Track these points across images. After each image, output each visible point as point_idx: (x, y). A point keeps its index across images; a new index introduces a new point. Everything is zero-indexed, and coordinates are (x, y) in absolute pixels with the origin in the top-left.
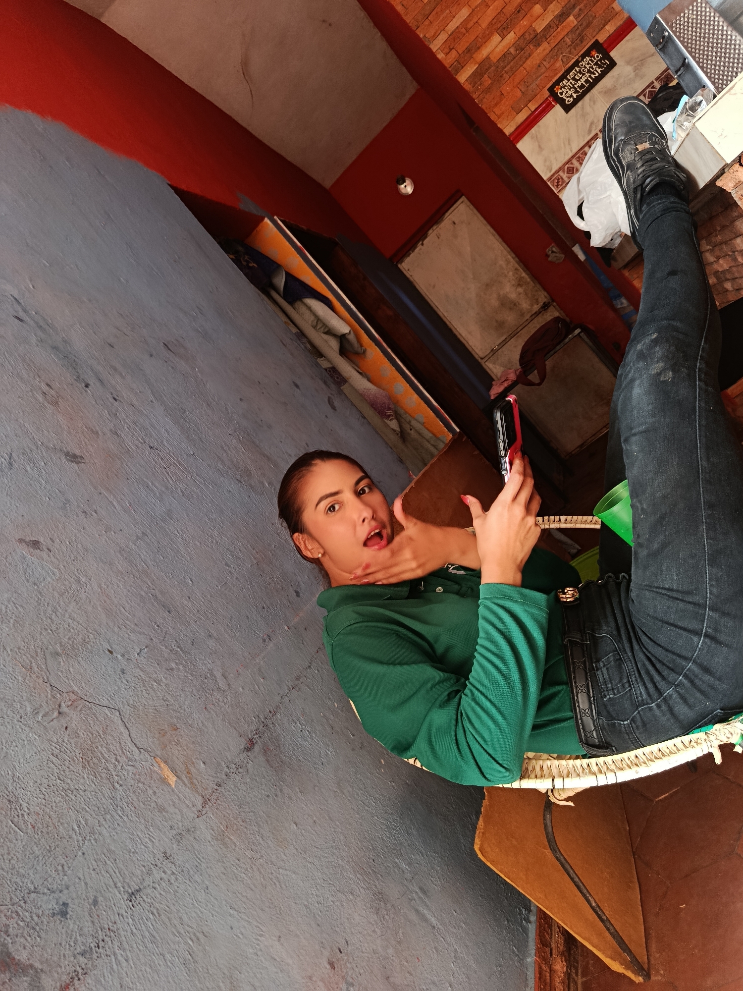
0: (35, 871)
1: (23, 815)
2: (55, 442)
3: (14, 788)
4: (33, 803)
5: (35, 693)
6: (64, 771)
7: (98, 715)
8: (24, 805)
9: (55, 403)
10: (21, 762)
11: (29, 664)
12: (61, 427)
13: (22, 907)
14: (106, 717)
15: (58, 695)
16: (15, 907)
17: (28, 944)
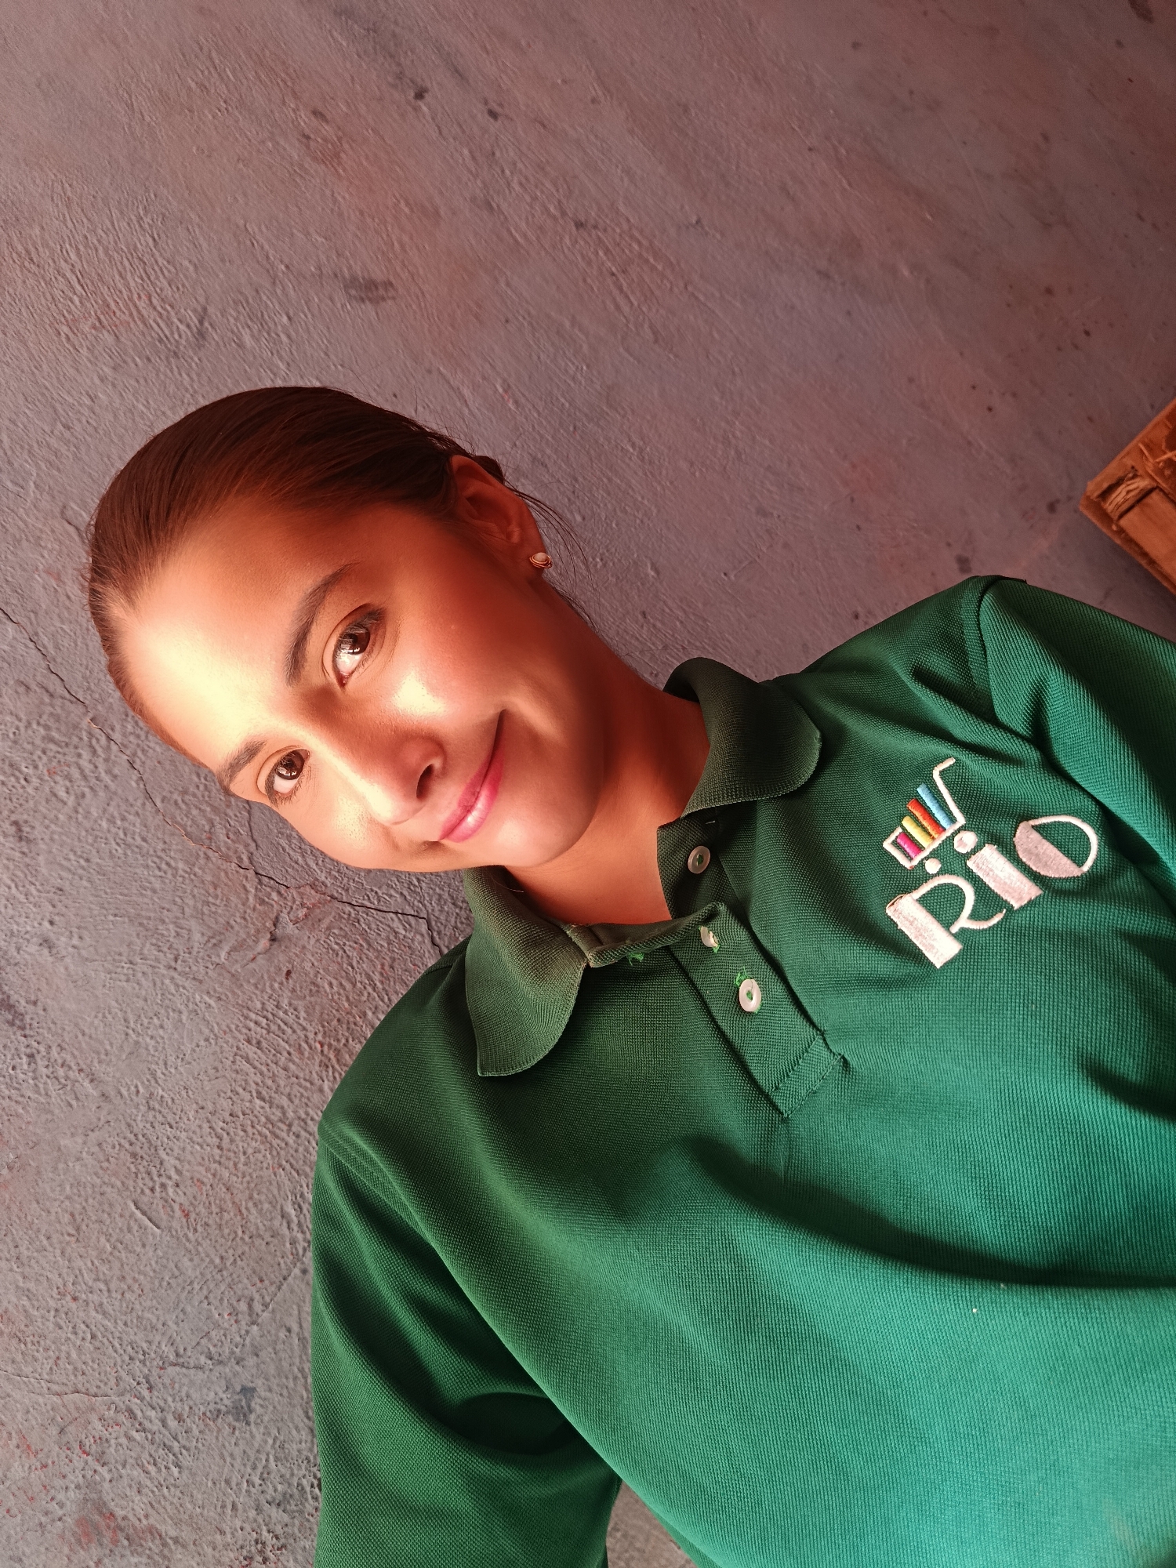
0: (181, 1316)
1: (163, 1185)
2: (323, 258)
3: (148, 1126)
4: (189, 1157)
5: (216, 897)
6: (274, 1078)
7: (373, 935)
8: (170, 1161)
9: (331, 157)
10: (169, 1063)
11: (207, 828)
12: (341, 215)
13: (142, 1399)
14: (392, 937)
15: (274, 895)
16: (127, 1396)
17: (149, 1483)
